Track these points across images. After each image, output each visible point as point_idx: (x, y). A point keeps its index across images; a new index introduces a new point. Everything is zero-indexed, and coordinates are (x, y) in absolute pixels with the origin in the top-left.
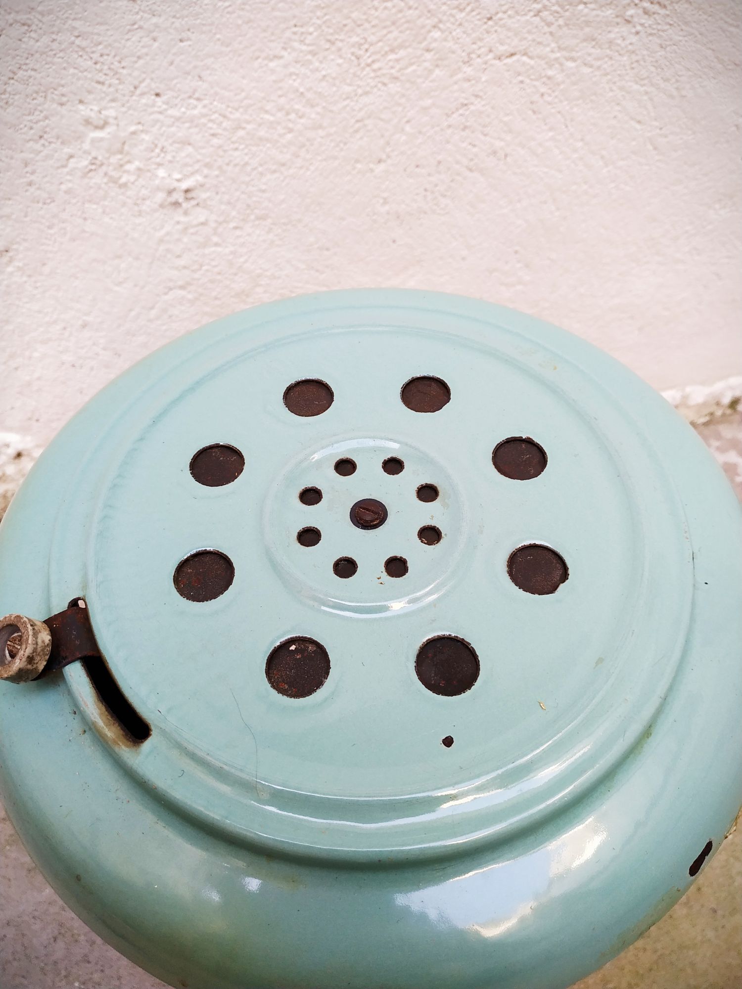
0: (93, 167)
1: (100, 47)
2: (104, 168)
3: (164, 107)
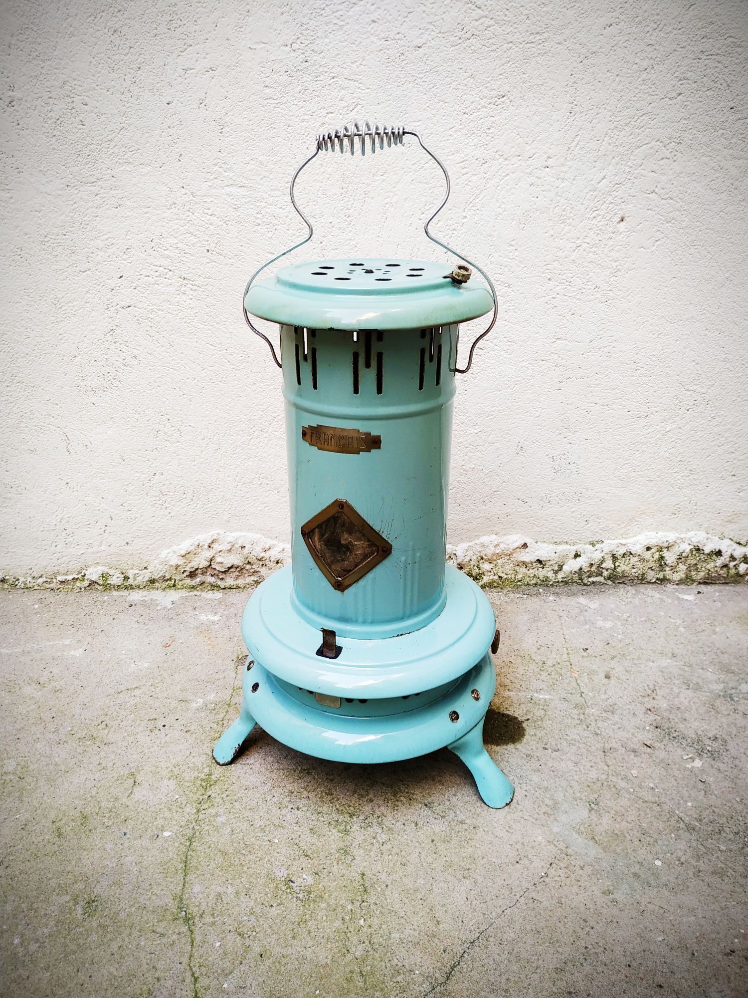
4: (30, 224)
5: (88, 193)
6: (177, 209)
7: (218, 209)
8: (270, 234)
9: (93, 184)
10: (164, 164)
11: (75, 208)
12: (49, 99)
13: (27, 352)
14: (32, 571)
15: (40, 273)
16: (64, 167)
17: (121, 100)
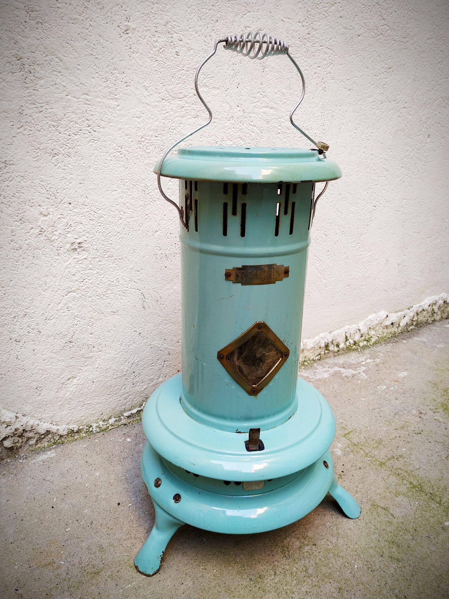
0: (41, 233)
1: (50, 185)
2: (45, 233)
3: (72, 208)
4: (131, 127)
5: (177, 105)
6: (233, 121)
7: (258, 122)
8: (285, 140)
9: (181, 100)
10: (228, 89)
11: (166, 117)
12: (155, 33)
13: (119, 231)
14: (103, 415)
15: (135, 166)
16: (161, 85)
17: (204, 41)
